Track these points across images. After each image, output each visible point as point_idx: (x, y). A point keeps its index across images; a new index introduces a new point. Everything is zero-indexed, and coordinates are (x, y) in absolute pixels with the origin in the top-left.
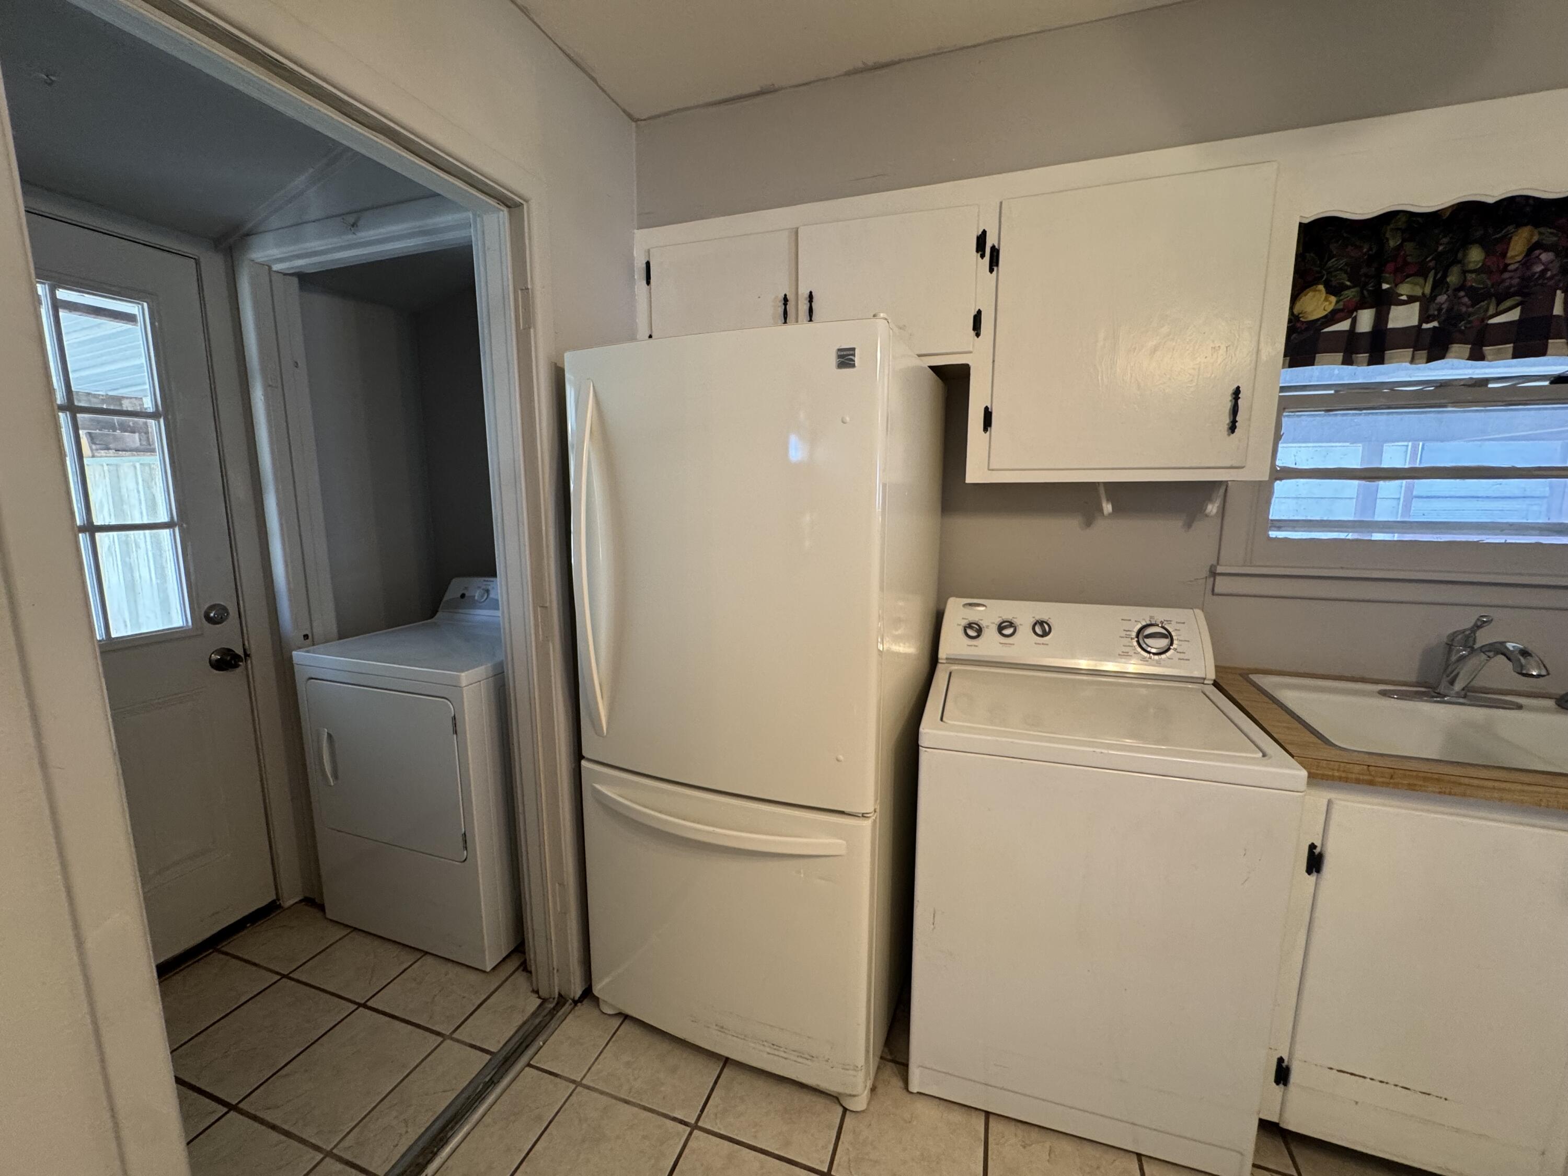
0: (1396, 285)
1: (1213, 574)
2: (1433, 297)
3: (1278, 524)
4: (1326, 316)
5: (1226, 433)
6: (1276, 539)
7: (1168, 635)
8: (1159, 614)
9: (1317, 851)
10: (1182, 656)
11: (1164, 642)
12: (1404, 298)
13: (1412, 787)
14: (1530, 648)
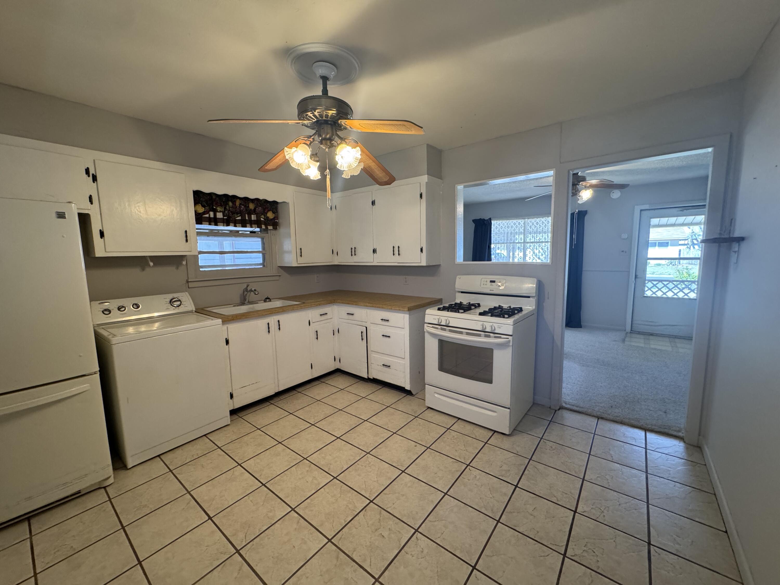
0: (217, 207)
1: (188, 282)
2: (225, 211)
3: (201, 267)
4: (202, 213)
5: (185, 242)
6: (202, 271)
7: (179, 301)
8: (175, 295)
9: (227, 339)
10: (185, 306)
11: (179, 303)
12: (219, 211)
13: (240, 318)
14: (256, 289)
